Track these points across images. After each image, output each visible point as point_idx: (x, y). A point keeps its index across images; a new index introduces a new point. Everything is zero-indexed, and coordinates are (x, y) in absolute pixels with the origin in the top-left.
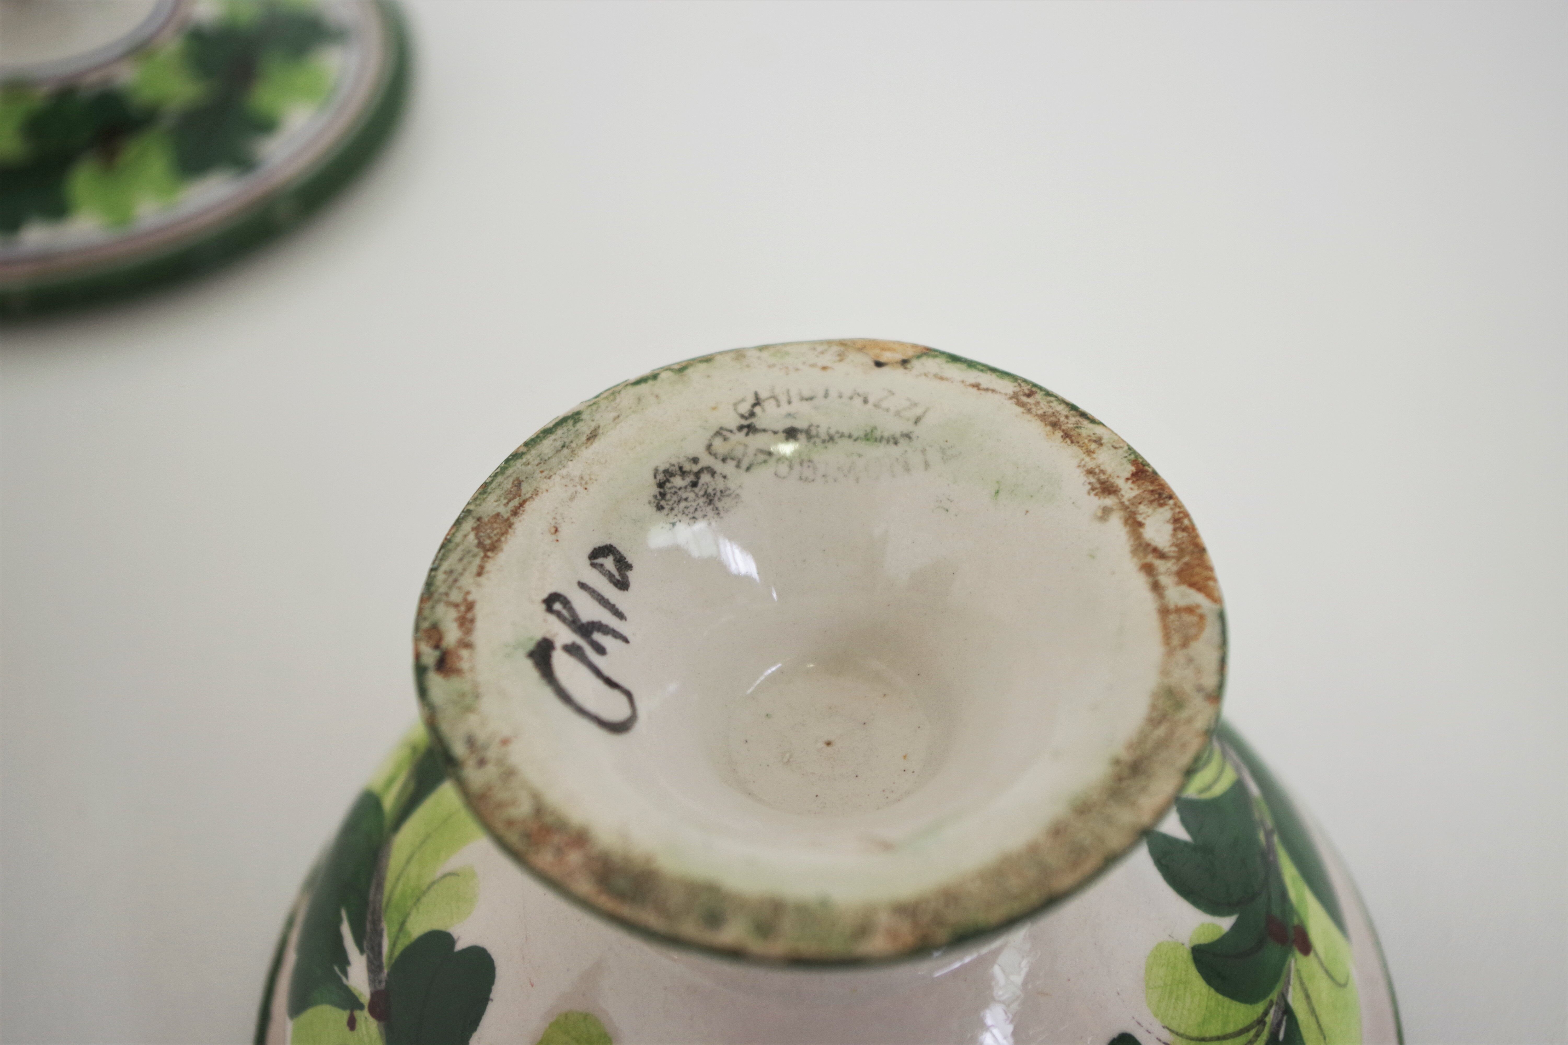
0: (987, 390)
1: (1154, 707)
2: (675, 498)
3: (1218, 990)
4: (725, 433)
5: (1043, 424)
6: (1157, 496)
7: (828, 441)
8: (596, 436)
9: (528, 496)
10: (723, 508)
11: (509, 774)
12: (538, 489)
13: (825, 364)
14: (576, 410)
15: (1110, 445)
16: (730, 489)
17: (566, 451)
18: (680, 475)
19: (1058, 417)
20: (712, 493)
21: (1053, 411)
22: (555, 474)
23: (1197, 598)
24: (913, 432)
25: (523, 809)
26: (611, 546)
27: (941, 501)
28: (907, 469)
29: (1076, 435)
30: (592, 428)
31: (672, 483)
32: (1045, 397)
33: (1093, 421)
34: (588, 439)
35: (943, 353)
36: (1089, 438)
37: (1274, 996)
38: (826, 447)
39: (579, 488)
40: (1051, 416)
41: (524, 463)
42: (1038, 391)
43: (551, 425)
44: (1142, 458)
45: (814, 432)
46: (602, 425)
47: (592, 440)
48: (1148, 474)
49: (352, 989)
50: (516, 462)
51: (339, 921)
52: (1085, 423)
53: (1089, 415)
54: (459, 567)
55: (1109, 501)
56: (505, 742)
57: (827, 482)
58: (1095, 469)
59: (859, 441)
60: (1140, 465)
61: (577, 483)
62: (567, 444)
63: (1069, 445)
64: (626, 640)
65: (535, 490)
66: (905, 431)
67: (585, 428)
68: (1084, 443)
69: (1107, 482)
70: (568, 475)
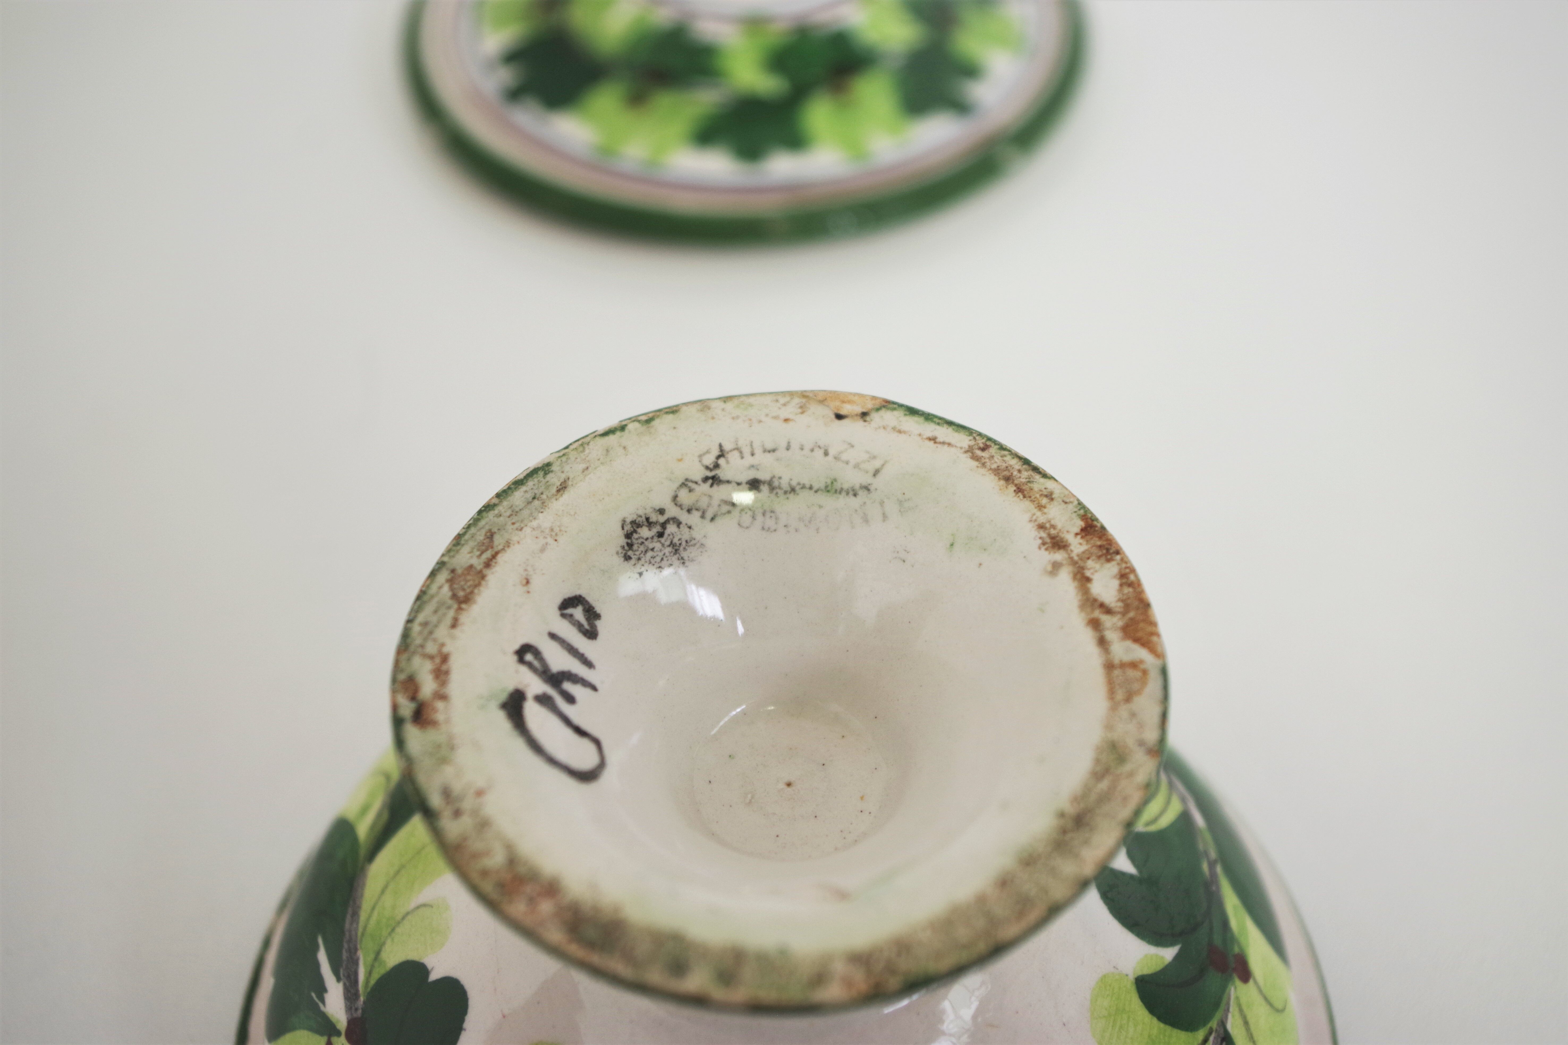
0: (943, 443)
1: (1097, 761)
2: (642, 548)
3: (1160, 1019)
4: (690, 484)
5: (997, 478)
6: (1104, 551)
7: (790, 493)
8: (565, 487)
9: (500, 547)
10: (689, 557)
11: (484, 825)
12: (509, 541)
13: (787, 416)
14: (546, 461)
15: (1060, 500)
16: (694, 539)
17: (536, 503)
18: (647, 526)
19: (1011, 472)
20: (678, 543)
21: (1006, 465)
22: (526, 526)
23: (1141, 653)
24: (872, 484)
25: (497, 859)
26: (580, 596)
27: (898, 552)
28: (866, 520)
29: (1028, 489)
30: (562, 480)
31: (639, 534)
32: (998, 451)
33: (1045, 476)
34: (558, 491)
35: (901, 406)
36: (1041, 493)
37: (1214, 1024)
38: (788, 498)
39: (550, 540)
40: (1005, 471)
41: (496, 515)
42: (993, 445)
43: (522, 477)
44: (1091, 513)
45: (776, 483)
46: (571, 476)
47: (562, 492)
48: (1097, 529)
49: (330, 1016)
50: (489, 514)
51: (316, 948)
52: (1037, 477)
53: (1041, 470)
54: (434, 619)
55: (1059, 556)
56: (480, 793)
57: (788, 532)
58: (1045, 523)
59: (819, 492)
60: (1089, 520)
61: (548, 534)
62: (537, 496)
63: (1021, 500)
64: (594, 688)
65: (507, 542)
66: (864, 483)
67: (554, 479)
68: (1035, 498)
69: (1057, 537)
70: (539, 527)
